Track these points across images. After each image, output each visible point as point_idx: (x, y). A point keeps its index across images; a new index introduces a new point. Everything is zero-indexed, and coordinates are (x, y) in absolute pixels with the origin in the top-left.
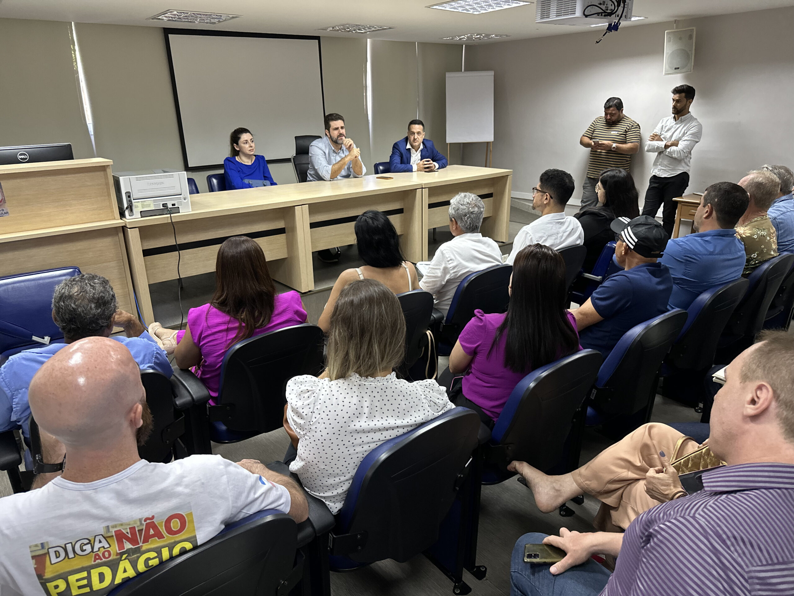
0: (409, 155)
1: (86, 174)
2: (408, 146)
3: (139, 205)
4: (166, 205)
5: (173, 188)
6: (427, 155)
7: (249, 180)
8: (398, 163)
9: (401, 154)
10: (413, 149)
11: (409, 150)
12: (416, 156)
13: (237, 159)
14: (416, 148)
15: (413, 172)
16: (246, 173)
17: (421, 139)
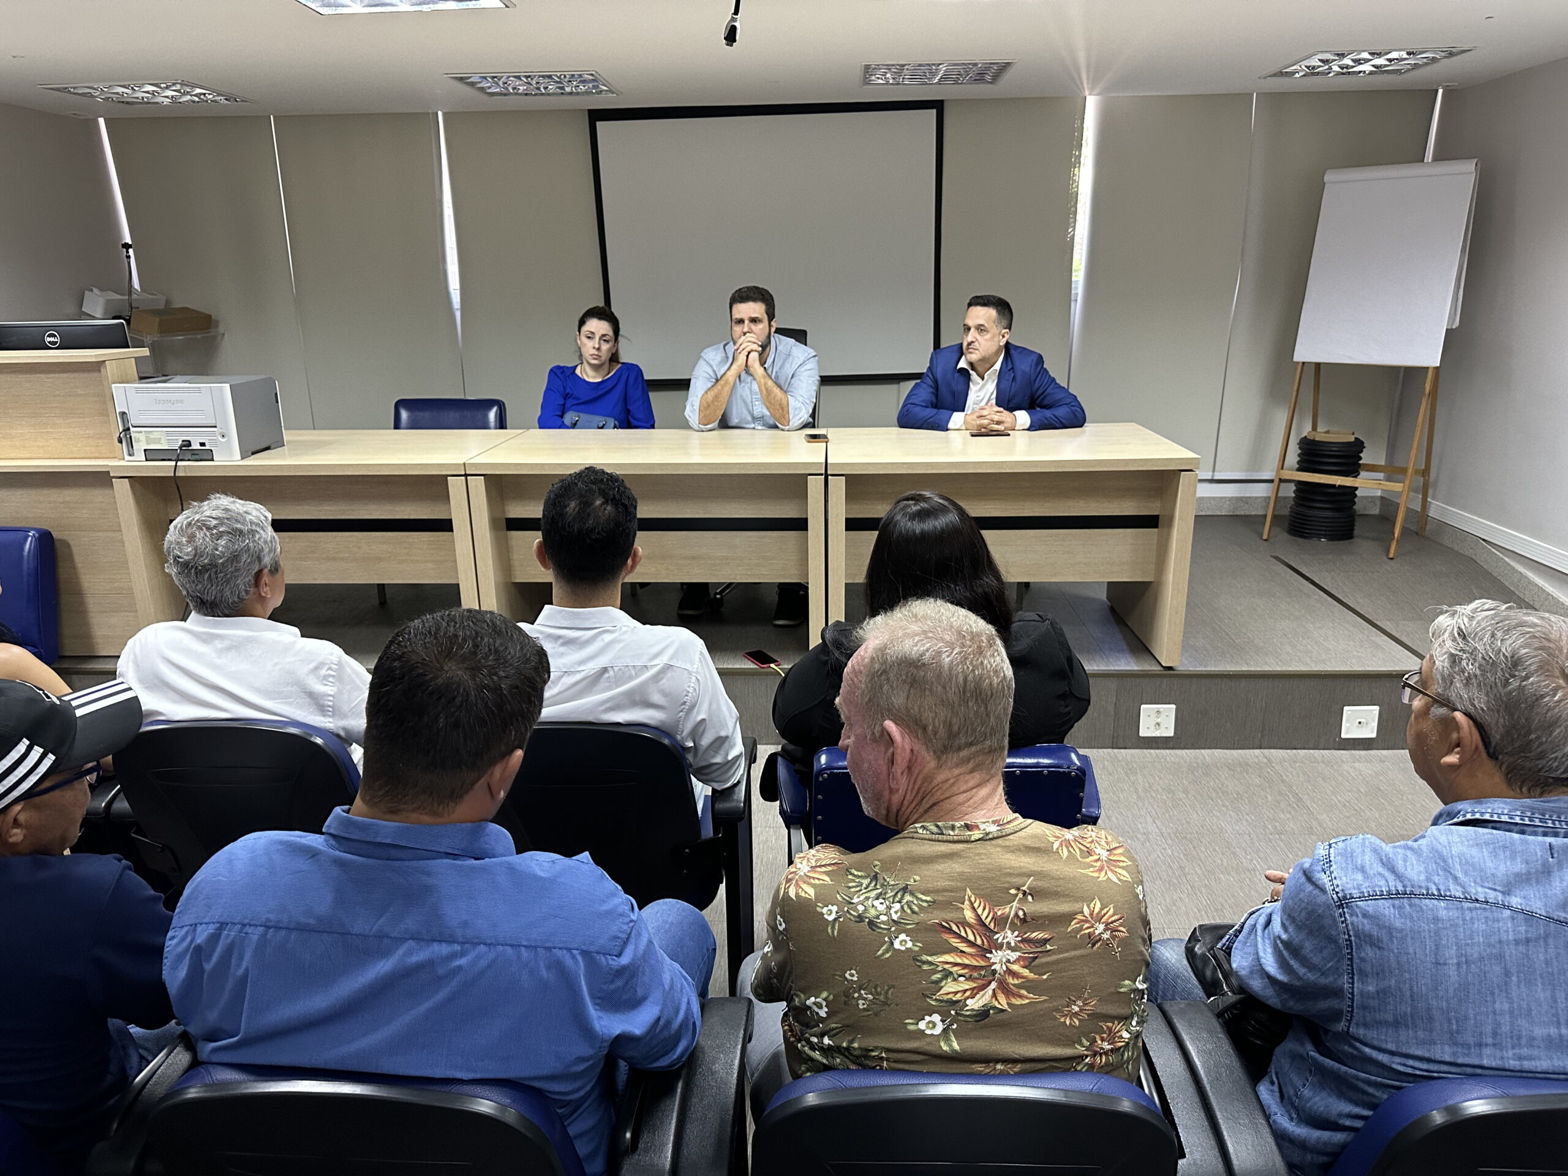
0: (961, 387)
1: (76, 375)
2: (962, 364)
3: (142, 437)
4: (189, 443)
5: (201, 412)
6: (1013, 390)
7: (577, 414)
8: (917, 405)
9: (936, 381)
10: (972, 369)
11: (964, 372)
12: (980, 390)
13: (578, 371)
14: (980, 369)
15: (947, 430)
16: (579, 399)
17: (989, 343)
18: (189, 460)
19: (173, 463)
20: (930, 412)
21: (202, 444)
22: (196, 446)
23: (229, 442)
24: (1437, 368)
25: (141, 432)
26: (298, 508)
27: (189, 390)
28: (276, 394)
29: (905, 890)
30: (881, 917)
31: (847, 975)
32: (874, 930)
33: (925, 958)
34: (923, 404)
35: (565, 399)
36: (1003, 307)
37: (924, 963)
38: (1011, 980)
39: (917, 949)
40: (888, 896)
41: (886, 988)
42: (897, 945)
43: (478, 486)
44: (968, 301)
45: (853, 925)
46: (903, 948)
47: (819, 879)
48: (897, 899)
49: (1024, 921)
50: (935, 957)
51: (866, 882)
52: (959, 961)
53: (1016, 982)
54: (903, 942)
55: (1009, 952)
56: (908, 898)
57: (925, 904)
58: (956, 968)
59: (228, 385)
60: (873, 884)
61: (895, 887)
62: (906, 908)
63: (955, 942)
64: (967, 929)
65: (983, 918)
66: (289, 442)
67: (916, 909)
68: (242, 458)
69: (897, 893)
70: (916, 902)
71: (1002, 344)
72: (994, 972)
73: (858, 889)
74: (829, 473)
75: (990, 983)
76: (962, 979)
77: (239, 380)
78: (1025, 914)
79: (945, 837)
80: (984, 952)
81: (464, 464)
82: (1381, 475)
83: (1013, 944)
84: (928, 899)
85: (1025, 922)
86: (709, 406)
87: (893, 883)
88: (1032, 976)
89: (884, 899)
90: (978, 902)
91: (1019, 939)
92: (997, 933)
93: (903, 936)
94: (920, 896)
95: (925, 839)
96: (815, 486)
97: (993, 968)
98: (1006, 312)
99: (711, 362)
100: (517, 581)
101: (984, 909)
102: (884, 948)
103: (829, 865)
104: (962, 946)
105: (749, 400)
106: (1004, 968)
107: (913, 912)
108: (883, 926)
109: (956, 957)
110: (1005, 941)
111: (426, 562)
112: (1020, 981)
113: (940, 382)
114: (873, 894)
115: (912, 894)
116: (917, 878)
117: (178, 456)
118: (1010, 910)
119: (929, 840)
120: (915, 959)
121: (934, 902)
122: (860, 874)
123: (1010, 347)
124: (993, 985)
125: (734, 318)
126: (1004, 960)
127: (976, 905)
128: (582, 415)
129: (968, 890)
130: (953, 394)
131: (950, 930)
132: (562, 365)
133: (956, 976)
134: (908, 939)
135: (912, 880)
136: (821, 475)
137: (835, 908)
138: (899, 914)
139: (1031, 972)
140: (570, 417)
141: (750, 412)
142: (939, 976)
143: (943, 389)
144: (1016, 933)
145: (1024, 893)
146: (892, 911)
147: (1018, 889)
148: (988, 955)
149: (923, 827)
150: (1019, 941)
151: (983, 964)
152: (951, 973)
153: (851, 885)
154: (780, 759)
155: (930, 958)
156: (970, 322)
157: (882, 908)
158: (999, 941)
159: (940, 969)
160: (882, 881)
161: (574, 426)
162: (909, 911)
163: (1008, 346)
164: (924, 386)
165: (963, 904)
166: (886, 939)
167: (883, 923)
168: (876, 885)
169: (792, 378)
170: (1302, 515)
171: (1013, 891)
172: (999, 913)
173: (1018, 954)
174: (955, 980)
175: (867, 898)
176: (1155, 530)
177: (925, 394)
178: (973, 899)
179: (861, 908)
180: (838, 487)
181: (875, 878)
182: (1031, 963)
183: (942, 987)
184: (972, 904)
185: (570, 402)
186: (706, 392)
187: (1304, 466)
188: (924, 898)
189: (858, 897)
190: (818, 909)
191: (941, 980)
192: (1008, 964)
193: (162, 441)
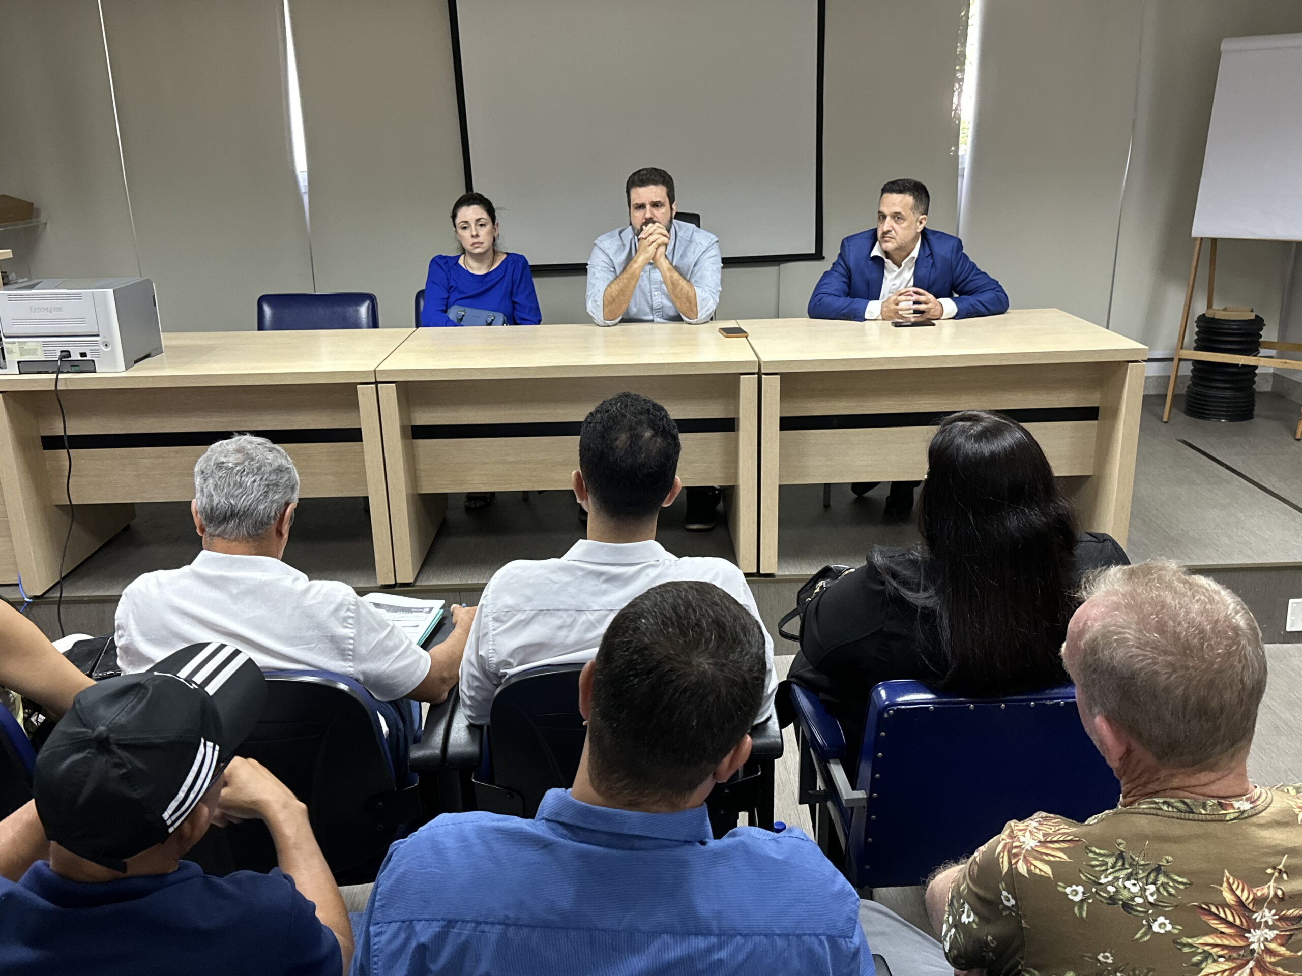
0: (875, 275)
2: (876, 252)
4: (68, 354)
5: (82, 320)
6: (932, 276)
7: (463, 308)
8: (830, 294)
9: (848, 270)
10: (887, 258)
11: (879, 261)
12: (896, 278)
13: (461, 262)
14: (896, 257)
15: (865, 320)
16: (462, 292)
17: (907, 232)
18: (68, 372)
19: (54, 376)
20: (843, 302)
21: (83, 355)
22: (75, 356)
23: (113, 350)
25: (14, 343)
26: (185, 420)
27: (68, 297)
28: (154, 296)
29: (1158, 870)
30: (1136, 899)
31: (1100, 957)
32: (1130, 913)
33: (1185, 940)
34: (836, 293)
35: (448, 292)
36: (919, 191)
37: (1185, 945)
38: (1269, 959)
39: (1176, 931)
40: (1140, 876)
41: (1145, 971)
42: (1156, 928)
43: (389, 393)
44: (882, 186)
45: (1105, 907)
46: (1162, 931)
47: (1053, 856)
48: (1150, 880)
49: (1282, 899)
50: (1195, 939)
51: (1110, 861)
52: (1219, 942)
53: (1273, 960)
54: (1161, 925)
55: (1267, 931)
56: (1162, 879)
57: (1182, 887)
58: (1215, 950)
59: (111, 290)
60: (1120, 863)
61: (1147, 867)
62: (1161, 890)
63: (1214, 923)
64: (1226, 910)
65: (1244, 899)
66: (166, 347)
67: (1173, 891)
68: (127, 369)
69: (1149, 874)
70: (1171, 884)
71: (919, 231)
72: (1253, 951)
73: (1103, 868)
74: (763, 371)
75: (1248, 962)
76: (1222, 960)
77: (123, 283)
78: (1283, 893)
79: (1196, 817)
80: (1242, 932)
81: (375, 371)
82: (1273, 352)
83: (1270, 923)
84: (1185, 880)
85: (1282, 901)
86: (614, 300)
87: (1143, 862)
88: (1288, 953)
89: (1135, 880)
90: (1236, 884)
91: (1277, 917)
92: (1255, 912)
93: (1161, 919)
94: (1176, 878)
95: (1173, 818)
96: (748, 385)
97: (1251, 947)
98: (924, 198)
99: (607, 251)
100: (424, 492)
101: (1243, 890)
102: (1142, 931)
103: (1064, 841)
104: (1222, 927)
105: (647, 291)
106: (1263, 947)
107: (1170, 894)
108: (1139, 909)
109: (1216, 939)
110: (1263, 920)
111: (326, 474)
112: (1277, 958)
113: (853, 272)
114: (1122, 874)
115: (1167, 875)
116: (1170, 858)
117: (59, 368)
118: (1269, 889)
119: (1178, 818)
120: (1175, 942)
121: (1191, 884)
122: (1102, 852)
123: (927, 232)
124: (1251, 964)
125: (633, 203)
126: (1262, 939)
127: (1234, 887)
128: (468, 310)
129: (1226, 872)
130: (868, 283)
131: (1210, 912)
132: (444, 255)
133: (1215, 957)
134: (1167, 922)
135: (1165, 861)
136: (753, 374)
137: (1080, 889)
138: (1155, 897)
139: (1287, 950)
140: (454, 312)
141: (648, 303)
142: (1199, 958)
143: (856, 277)
144: (1273, 911)
145: (1280, 871)
146: (1148, 893)
147: (1274, 868)
148: (1247, 935)
149: (1169, 804)
150: (1276, 920)
151: (1242, 943)
152: (1211, 954)
153: (1094, 863)
154: (797, 689)
155: (1190, 941)
156: (885, 210)
157: (1135, 889)
158: (1258, 920)
159: (1200, 951)
160: (1130, 861)
161: (459, 323)
162: (1165, 894)
163: (924, 233)
164: (836, 274)
165: (1221, 886)
166: (1144, 922)
167: (1138, 905)
168: (1123, 864)
169: (695, 266)
170: (1201, 395)
171: (1269, 871)
172: (1259, 894)
173: (1276, 932)
174: (1215, 961)
175: (1117, 879)
176: (1095, 422)
177: (837, 284)
178: (1231, 881)
179: (1111, 889)
180: (772, 386)
181: (1121, 856)
182: (1288, 941)
183: (1203, 969)
184: (1230, 885)
185: (454, 296)
186: (609, 286)
187: (1201, 345)
188: (1180, 880)
189: (1106, 877)
190: (1060, 889)
191: (1201, 962)
192: (1267, 944)
193: (38, 352)
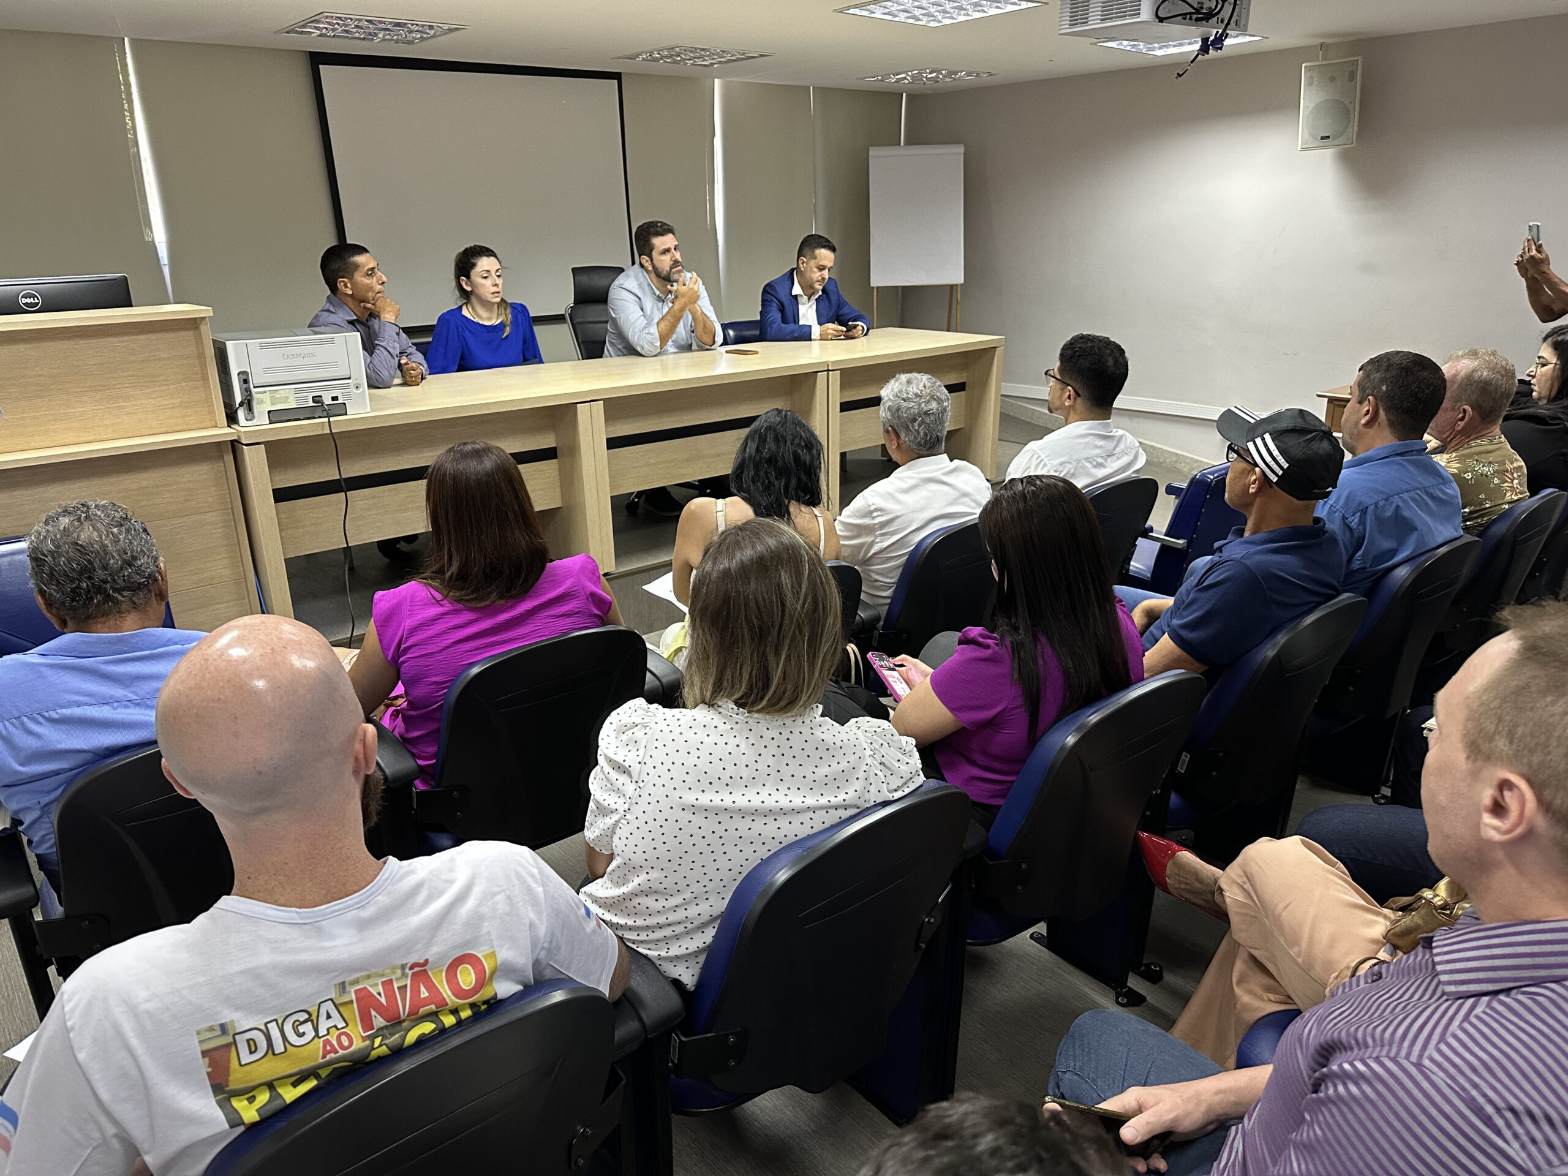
0: (795, 308)
2: (796, 290)
3: (266, 398)
4: (317, 400)
5: (335, 364)
6: (828, 308)
12: (808, 309)
13: (465, 312)
14: (814, 295)
18: (320, 417)
21: (335, 398)
22: (328, 401)
23: (360, 393)
24: (961, 285)
25: (265, 392)
27: (321, 342)
43: (598, 411)
74: (829, 369)
81: (589, 391)
96: (820, 379)
136: (824, 371)
180: (836, 377)
193: (289, 400)
